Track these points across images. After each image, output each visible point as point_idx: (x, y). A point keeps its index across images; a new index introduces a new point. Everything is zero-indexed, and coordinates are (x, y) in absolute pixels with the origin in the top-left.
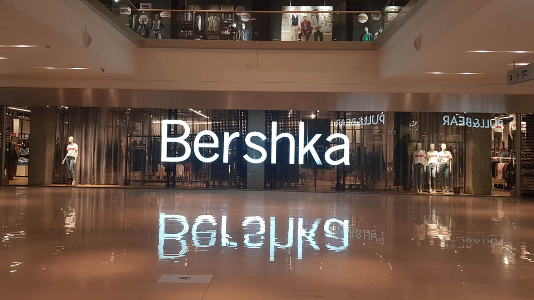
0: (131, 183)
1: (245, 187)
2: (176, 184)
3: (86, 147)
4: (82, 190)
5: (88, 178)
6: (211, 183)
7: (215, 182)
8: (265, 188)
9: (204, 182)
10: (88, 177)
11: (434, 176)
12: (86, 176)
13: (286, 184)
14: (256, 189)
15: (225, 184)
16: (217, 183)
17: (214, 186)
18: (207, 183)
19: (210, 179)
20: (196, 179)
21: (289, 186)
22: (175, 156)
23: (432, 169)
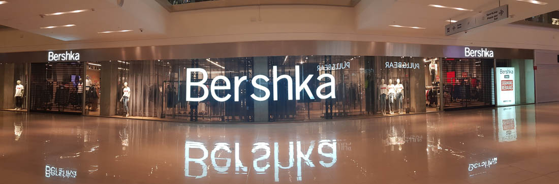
0: (166, 117)
1: (252, 121)
2: (198, 118)
3: (136, 90)
4: (134, 121)
5: (138, 112)
6: (226, 118)
7: (229, 117)
8: (269, 121)
9: (220, 117)
10: (138, 110)
11: (393, 102)
12: (136, 111)
13: (286, 116)
14: (261, 121)
15: (237, 118)
16: (230, 118)
17: (228, 120)
18: (223, 118)
19: (224, 114)
20: (214, 114)
21: (288, 117)
22: (196, 96)
23: (391, 97)
